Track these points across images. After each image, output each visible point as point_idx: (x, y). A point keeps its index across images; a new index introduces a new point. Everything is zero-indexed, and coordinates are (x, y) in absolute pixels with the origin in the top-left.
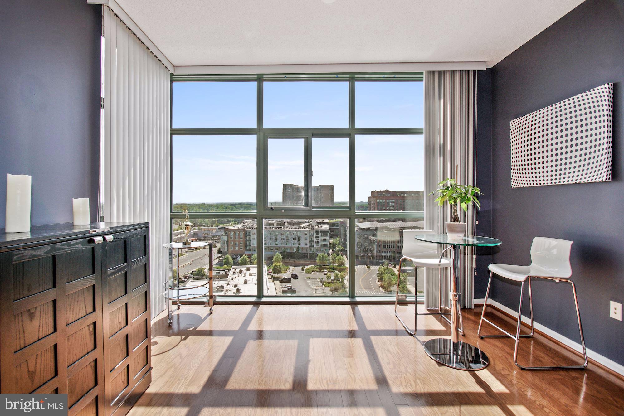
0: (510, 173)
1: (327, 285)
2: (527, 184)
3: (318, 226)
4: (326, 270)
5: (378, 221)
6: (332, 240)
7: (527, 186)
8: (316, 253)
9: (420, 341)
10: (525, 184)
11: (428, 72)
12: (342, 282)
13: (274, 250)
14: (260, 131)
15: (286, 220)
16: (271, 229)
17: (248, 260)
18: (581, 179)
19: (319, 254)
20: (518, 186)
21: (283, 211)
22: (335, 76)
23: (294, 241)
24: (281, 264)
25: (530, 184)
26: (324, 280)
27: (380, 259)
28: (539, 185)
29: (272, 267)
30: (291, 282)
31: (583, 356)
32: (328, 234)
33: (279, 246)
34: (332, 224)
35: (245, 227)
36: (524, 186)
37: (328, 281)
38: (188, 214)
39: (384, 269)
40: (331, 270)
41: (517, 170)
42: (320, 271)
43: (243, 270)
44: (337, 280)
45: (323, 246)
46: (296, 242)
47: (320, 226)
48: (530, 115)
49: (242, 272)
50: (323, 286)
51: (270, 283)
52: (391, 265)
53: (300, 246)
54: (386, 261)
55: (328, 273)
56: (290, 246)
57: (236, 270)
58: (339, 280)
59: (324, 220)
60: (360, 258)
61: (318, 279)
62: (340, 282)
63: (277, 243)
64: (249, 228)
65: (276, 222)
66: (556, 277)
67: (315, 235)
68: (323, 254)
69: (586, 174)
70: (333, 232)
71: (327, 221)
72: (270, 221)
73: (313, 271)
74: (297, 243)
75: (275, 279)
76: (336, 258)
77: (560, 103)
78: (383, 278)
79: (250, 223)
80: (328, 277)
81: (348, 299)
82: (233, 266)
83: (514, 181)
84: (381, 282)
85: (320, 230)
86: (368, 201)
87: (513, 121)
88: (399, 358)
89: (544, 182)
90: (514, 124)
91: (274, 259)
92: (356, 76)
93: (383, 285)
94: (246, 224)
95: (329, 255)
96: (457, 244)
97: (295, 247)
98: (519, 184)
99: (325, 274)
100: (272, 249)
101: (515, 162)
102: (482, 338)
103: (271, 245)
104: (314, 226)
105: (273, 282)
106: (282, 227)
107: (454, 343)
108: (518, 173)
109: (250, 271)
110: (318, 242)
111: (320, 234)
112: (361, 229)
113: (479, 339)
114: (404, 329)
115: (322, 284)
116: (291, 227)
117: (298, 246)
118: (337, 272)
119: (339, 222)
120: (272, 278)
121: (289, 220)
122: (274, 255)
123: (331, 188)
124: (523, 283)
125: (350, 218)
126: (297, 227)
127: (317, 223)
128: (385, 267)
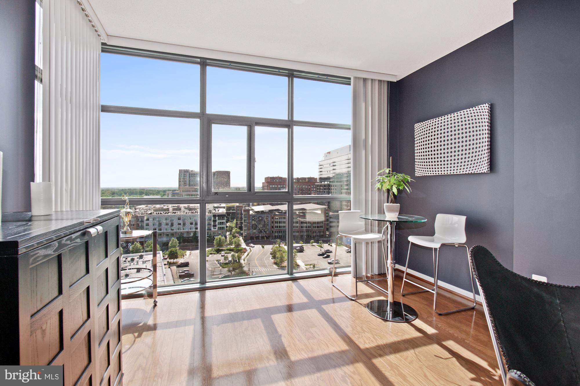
0: (414, 164)
1: (225, 266)
2: (428, 173)
3: (215, 210)
4: (223, 252)
5: (271, 204)
6: (229, 223)
7: (428, 175)
8: (213, 236)
9: (361, 304)
10: (426, 173)
11: (356, 78)
12: (239, 262)
13: (170, 235)
14: (204, 115)
15: (182, 206)
16: (166, 214)
17: (141, 248)
18: (469, 171)
19: (216, 237)
20: (421, 175)
21: (227, 196)
22: (277, 70)
23: (191, 225)
24: (178, 248)
25: (431, 174)
26: (221, 261)
27: (272, 239)
28: (437, 174)
29: (168, 252)
30: (189, 266)
31: (473, 300)
32: (225, 217)
33: (175, 231)
34: (229, 208)
35: (137, 213)
36: (426, 175)
37: (225, 262)
38: (128, 200)
39: (276, 247)
40: (228, 251)
41: (420, 162)
42: (218, 253)
43: (136, 258)
44: (234, 261)
45: (220, 229)
46: (193, 226)
47: (217, 210)
48: (431, 121)
49: (134, 260)
50: (221, 267)
51: (166, 269)
52: (283, 243)
53: (197, 230)
54: (278, 240)
55: (226, 255)
56: (187, 230)
57: (127, 259)
58: (236, 261)
59: (220, 205)
60: (255, 239)
61: (215, 261)
62: (237, 262)
63: (172, 228)
64: (142, 214)
65: (172, 207)
66: (456, 243)
67: (212, 219)
68: (220, 236)
69: (473, 167)
70: (230, 215)
71: (223, 205)
72: (165, 206)
73: (211, 254)
74: (194, 228)
75: (170, 264)
76: (233, 240)
77: (454, 114)
78: (276, 256)
79: (143, 208)
80: (226, 258)
81: (288, 276)
82: (123, 255)
83: (418, 171)
84: (274, 260)
85: (217, 214)
86: (262, 186)
87: (417, 124)
88: (353, 321)
89: (441, 172)
90: (417, 126)
91: (169, 244)
92: (295, 73)
93: (276, 262)
94: (137, 210)
95: (226, 237)
96: (393, 221)
97: (192, 232)
98: (421, 174)
99: (222, 256)
100: (168, 235)
101: (419, 156)
102: (403, 296)
103: (166, 230)
104: (211, 210)
105: (169, 268)
106: (179, 212)
107: (390, 302)
108: (420, 165)
109: (143, 258)
110: (215, 226)
111: (217, 218)
112: (256, 212)
113: (402, 297)
114: (344, 296)
115: (219, 266)
116: (188, 211)
117: (195, 230)
118: (232, 253)
119: (235, 206)
120: (168, 264)
121: (186, 205)
122: (170, 240)
123: (227, 174)
124: (438, 249)
125: (289, 202)
126: (194, 212)
127: (214, 207)
128: (277, 245)
